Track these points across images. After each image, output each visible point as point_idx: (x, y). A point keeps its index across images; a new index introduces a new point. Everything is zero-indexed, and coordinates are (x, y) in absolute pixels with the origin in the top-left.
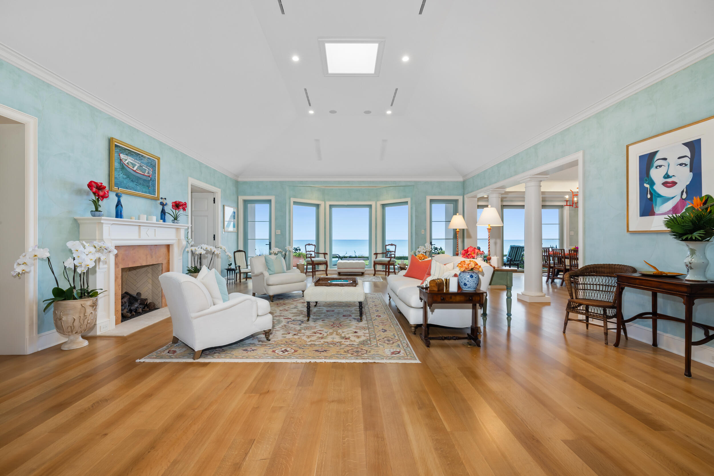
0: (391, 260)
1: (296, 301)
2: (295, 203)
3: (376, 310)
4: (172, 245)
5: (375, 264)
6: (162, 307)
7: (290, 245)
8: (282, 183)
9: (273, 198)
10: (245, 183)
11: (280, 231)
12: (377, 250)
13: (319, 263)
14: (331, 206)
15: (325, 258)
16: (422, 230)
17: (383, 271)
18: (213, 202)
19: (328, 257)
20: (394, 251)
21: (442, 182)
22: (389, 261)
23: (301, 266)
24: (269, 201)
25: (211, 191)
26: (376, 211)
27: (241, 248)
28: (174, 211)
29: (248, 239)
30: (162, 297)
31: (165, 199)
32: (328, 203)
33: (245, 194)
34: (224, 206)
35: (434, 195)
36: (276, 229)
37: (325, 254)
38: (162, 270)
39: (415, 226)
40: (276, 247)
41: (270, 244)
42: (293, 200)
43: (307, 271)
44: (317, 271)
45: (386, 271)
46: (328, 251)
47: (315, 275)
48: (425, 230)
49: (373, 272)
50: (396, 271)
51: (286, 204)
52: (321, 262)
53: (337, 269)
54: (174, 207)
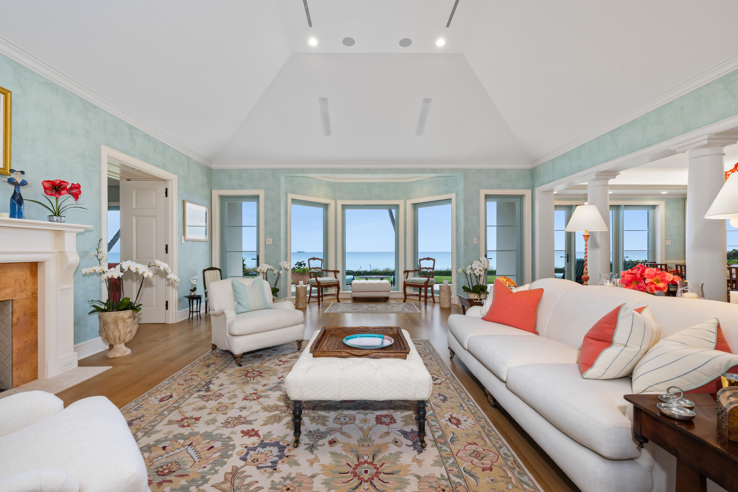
0: (428, 280)
1: (284, 362)
2: (294, 201)
3: (439, 395)
4: (43, 263)
5: (406, 285)
6: (13, 388)
7: (286, 260)
8: (274, 171)
9: (261, 193)
10: (222, 171)
11: (271, 239)
12: (406, 267)
13: (329, 286)
14: (344, 207)
15: (336, 278)
16: (474, 238)
17: (417, 295)
18: (165, 194)
19: (340, 276)
20: (432, 267)
21: (502, 169)
22: (427, 282)
23: (301, 290)
24: (256, 198)
25: (162, 177)
26: (405, 214)
27: (216, 264)
28: (53, 199)
29: (227, 252)
30: (12, 367)
31: (23, 173)
32: (340, 203)
33: (222, 188)
34: (184, 201)
35: (491, 188)
36: (266, 237)
37: (336, 272)
38: (12, 314)
39: (465, 233)
40: (266, 262)
41: (258, 259)
42: (291, 196)
43: (311, 296)
44: (326, 295)
45: (420, 296)
46: (339, 268)
47: (322, 300)
48: (478, 237)
49: (403, 296)
50: (435, 295)
51: (280, 201)
52: (331, 284)
53: (351, 292)
54: (48, 191)
